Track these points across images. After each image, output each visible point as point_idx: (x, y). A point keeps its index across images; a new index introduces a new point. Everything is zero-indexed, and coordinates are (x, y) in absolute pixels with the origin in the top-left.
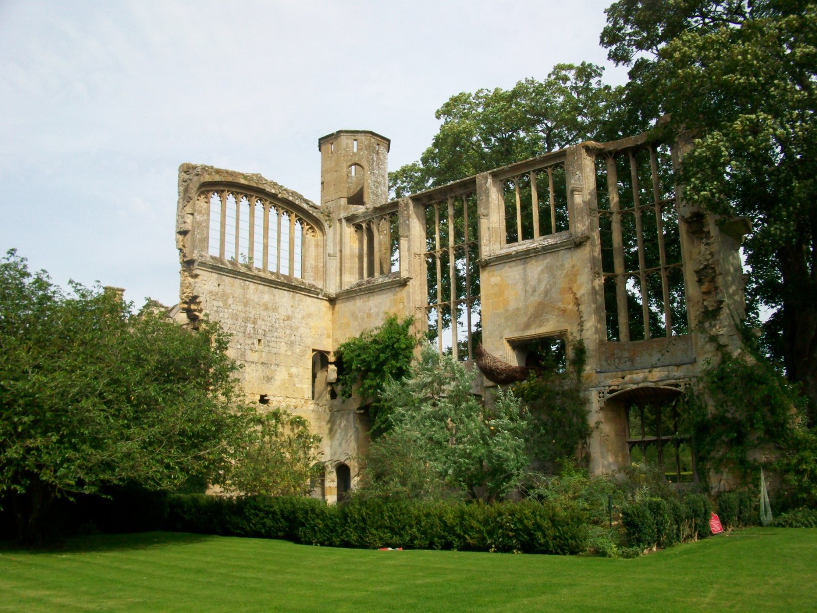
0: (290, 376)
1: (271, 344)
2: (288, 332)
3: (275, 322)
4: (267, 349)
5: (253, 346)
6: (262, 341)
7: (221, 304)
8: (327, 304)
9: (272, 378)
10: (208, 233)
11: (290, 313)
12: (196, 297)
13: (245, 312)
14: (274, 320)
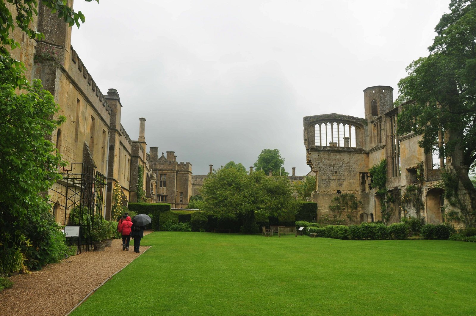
0: (350, 183)
1: (341, 173)
2: (348, 168)
3: (342, 165)
4: (339, 175)
5: (333, 174)
6: (337, 172)
7: (320, 161)
8: (365, 155)
9: (342, 184)
10: (315, 138)
11: (349, 161)
12: (310, 161)
13: (329, 163)
14: (342, 164)
